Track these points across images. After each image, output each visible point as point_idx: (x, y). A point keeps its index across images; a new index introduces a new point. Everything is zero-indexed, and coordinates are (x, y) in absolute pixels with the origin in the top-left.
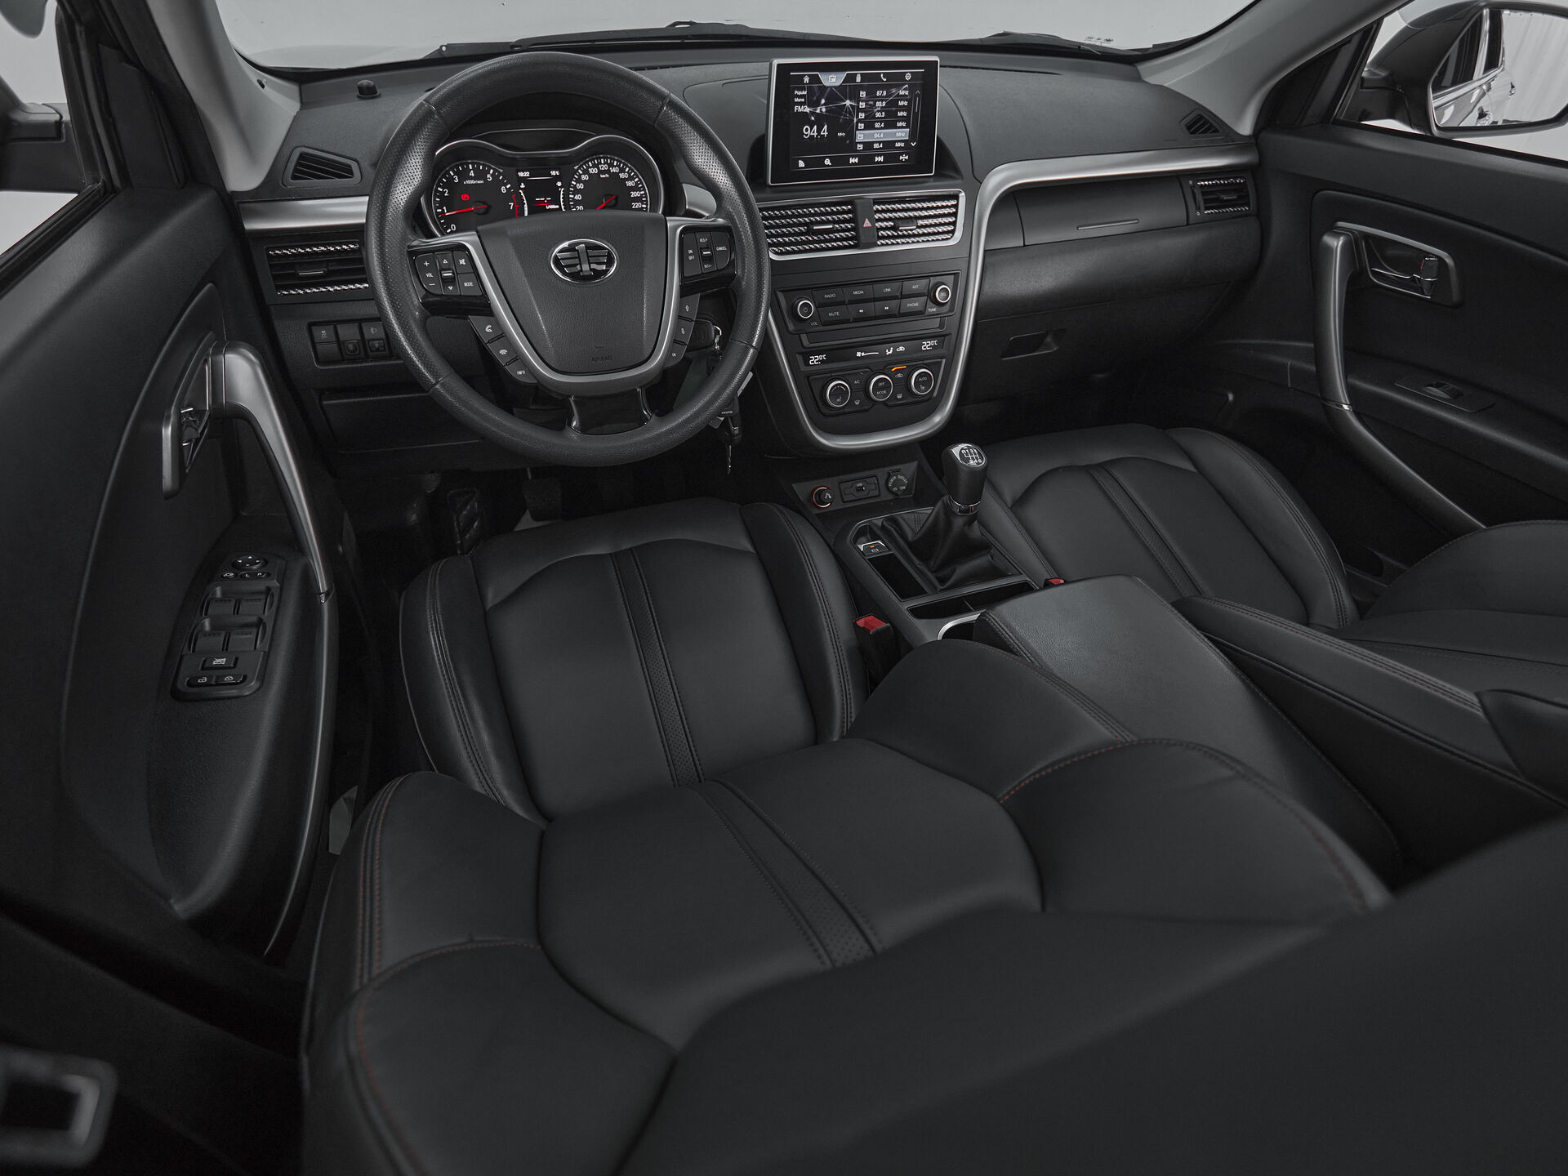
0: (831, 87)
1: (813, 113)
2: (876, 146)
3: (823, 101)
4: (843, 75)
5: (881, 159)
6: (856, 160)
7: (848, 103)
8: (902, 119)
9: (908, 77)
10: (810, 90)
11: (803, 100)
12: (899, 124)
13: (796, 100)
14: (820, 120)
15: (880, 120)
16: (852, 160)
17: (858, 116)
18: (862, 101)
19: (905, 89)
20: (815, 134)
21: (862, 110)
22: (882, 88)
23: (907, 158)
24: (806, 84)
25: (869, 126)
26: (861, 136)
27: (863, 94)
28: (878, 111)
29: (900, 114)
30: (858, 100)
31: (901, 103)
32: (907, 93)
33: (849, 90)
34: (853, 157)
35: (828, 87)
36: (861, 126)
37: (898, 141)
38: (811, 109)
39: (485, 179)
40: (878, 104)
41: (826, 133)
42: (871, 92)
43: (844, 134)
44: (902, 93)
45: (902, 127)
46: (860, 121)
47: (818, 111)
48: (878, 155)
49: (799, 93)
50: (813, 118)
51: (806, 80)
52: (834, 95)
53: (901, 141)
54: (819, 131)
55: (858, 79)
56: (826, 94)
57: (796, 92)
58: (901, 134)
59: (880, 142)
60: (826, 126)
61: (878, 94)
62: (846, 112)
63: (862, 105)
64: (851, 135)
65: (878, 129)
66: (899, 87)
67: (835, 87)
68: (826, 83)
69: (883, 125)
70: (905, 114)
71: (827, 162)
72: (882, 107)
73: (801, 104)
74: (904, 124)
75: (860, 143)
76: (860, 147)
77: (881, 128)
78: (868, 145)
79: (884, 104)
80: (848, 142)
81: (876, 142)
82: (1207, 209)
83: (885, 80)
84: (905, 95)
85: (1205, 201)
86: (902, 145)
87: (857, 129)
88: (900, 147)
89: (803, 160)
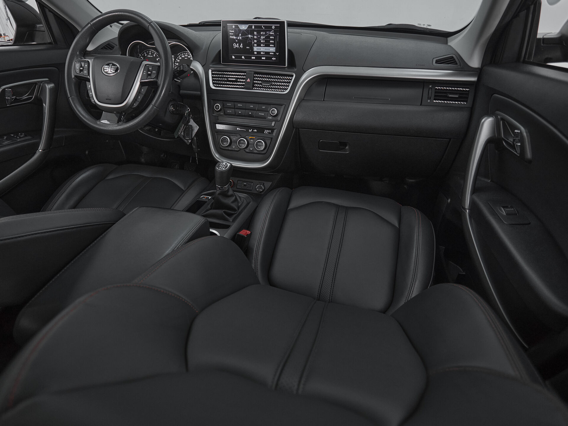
0: (243, 30)
1: (237, 39)
2: (262, 53)
3: (240, 35)
4: (247, 26)
5: (264, 58)
6: (254, 58)
7: (250, 36)
8: (272, 44)
9: (273, 27)
10: (235, 30)
11: (233, 34)
12: (271, 45)
13: (230, 34)
14: (239, 42)
15: (263, 43)
16: (253, 58)
17: (254, 41)
18: (255, 36)
19: (273, 32)
20: (238, 47)
21: (255, 39)
22: (263, 31)
23: (275, 59)
24: (234, 28)
25: (259, 45)
26: (256, 49)
27: (255, 33)
28: (262, 40)
29: (271, 41)
30: (254, 35)
31: (271, 37)
32: (273, 34)
33: (250, 31)
34: (253, 56)
35: (242, 30)
36: (255, 45)
37: (271, 52)
38: (236, 38)
39: (153, 56)
40: (262, 37)
41: (242, 47)
42: (259, 32)
43: (249, 48)
44: (271, 33)
45: (272, 47)
46: (255, 43)
47: (239, 38)
48: (263, 57)
49: (231, 31)
50: (237, 41)
51: (234, 27)
52: (244, 33)
53: (272, 52)
54: (239, 45)
55: (253, 27)
56: (241, 33)
57: (230, 31)
58: (272, 49)
59: (263, 52)
60: (242, 44)
61: (261, 33)
62: (249, 39)
63: (255, 37)
64: (252, 49)
65: (262, 46)
66: (270, 31)
67: (245, 30)
68: (241, 28)
69: (264, 45)
70: (273, 42)
71: (243, 57)
72: (263, 38)
73: (232, 35)
74: (273, 46)
75: (255, 51)
76: (256, 53)
77: (264, 47)
78: (259, 53)
79: (264, 38)
80: (250, 51)
81: (262, 52)
82: (435, 100)
83: (264, 28)
84: (272, 34)
85: (435, 96)
86: (273, 54)
87: (254, 46)
88: (272, 54)
89: (234, 56)
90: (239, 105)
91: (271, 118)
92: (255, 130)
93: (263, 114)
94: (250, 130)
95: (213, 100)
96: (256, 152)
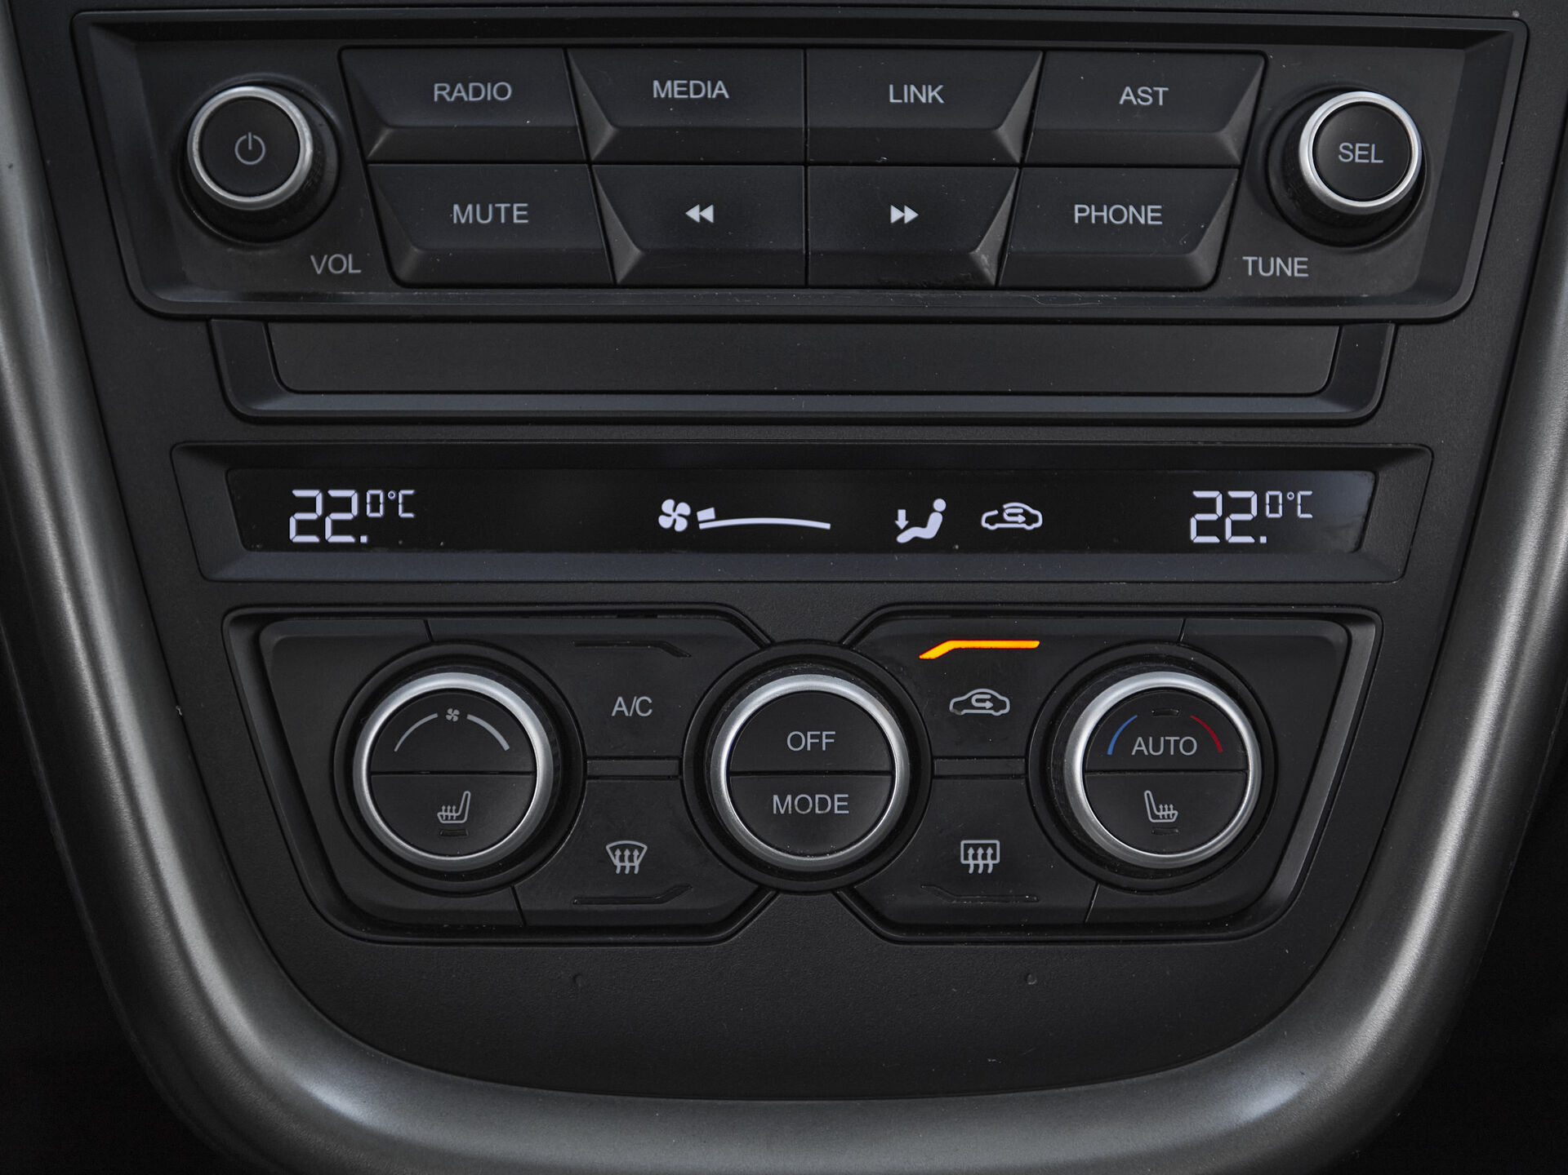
90: (672, 89)
91: (1294, 268)
92: (1015, 515)
93: (1148, 216)
94: (918, 519)
95: (139, 34)
96: (1085, 897)
